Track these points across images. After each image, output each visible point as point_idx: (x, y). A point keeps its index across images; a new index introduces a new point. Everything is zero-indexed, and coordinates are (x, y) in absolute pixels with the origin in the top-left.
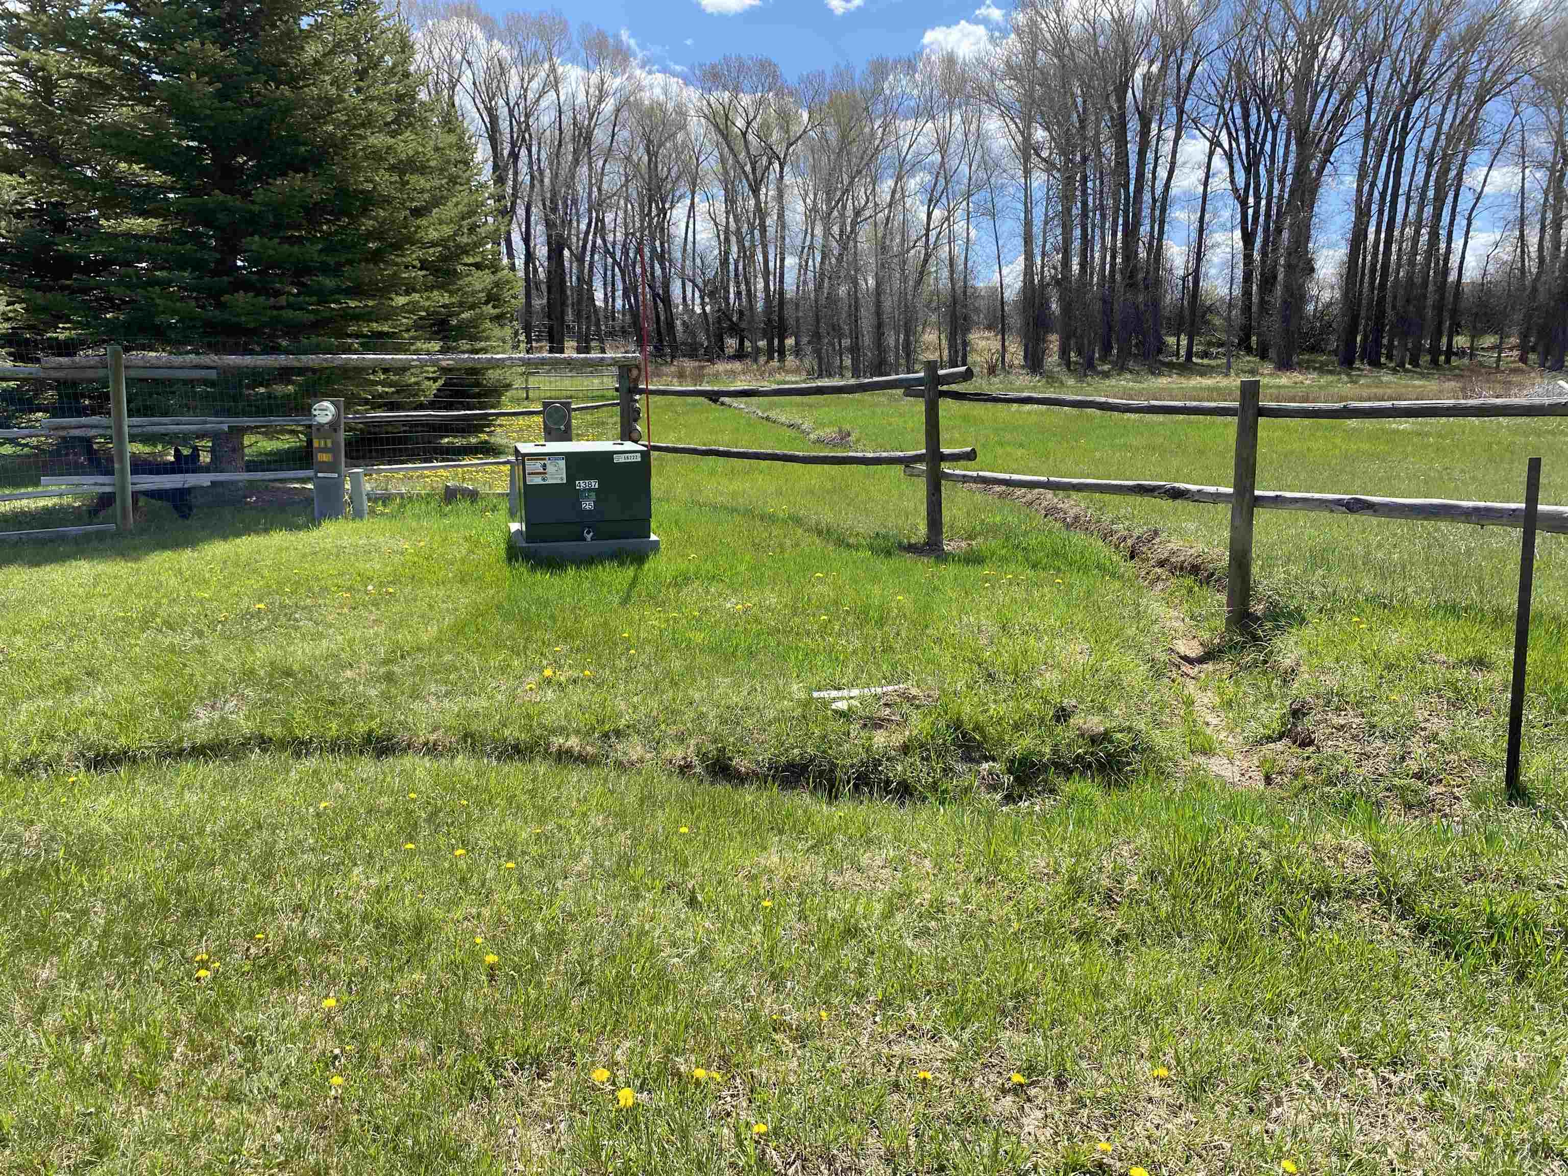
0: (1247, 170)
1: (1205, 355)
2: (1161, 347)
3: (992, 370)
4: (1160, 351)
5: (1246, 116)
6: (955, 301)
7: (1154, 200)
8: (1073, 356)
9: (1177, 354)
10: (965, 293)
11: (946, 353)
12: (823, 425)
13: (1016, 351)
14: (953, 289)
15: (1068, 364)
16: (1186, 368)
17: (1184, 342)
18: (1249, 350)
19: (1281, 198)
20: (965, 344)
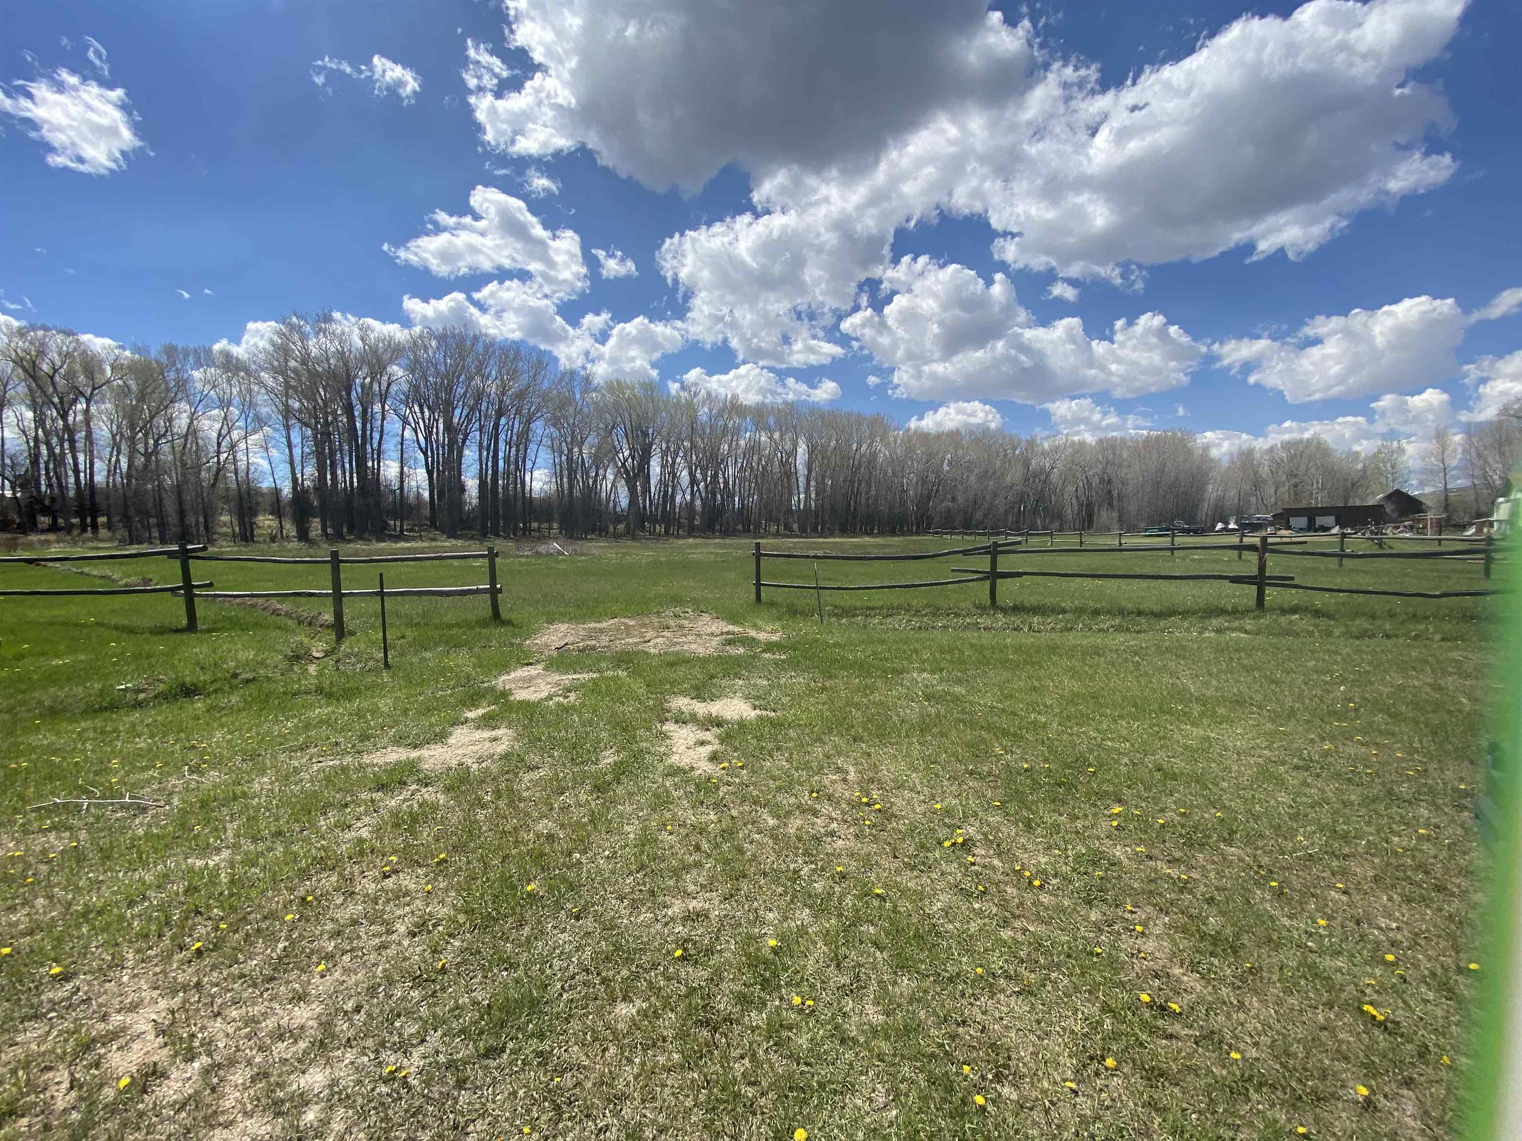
0: (426, 439)
1: (411, 530)
2: (386, 526)
3: (273, 539)
4: (385, 529)
5: (422, 412)
6: (241, 498)
7: (373, 450)
8: (329, 531)
9: (395, 530)
10: (249, 494)
11: (237, 529)
12: (129, 576)
13: (290, 528)
14: (239, 490)
15: (327, 535)
16: (400, 537)
17: (398, 523)
18: (436, 528)
19: (443, 454)
20: (252, 524)
